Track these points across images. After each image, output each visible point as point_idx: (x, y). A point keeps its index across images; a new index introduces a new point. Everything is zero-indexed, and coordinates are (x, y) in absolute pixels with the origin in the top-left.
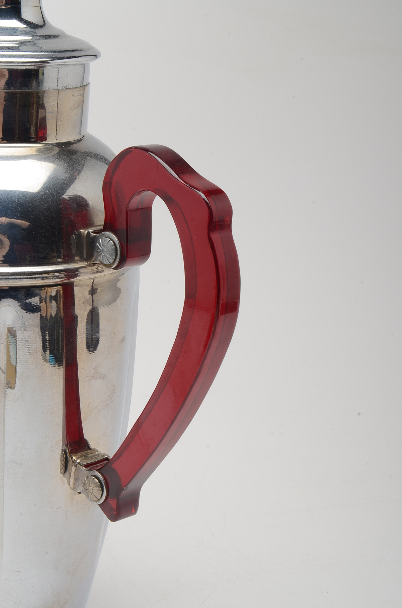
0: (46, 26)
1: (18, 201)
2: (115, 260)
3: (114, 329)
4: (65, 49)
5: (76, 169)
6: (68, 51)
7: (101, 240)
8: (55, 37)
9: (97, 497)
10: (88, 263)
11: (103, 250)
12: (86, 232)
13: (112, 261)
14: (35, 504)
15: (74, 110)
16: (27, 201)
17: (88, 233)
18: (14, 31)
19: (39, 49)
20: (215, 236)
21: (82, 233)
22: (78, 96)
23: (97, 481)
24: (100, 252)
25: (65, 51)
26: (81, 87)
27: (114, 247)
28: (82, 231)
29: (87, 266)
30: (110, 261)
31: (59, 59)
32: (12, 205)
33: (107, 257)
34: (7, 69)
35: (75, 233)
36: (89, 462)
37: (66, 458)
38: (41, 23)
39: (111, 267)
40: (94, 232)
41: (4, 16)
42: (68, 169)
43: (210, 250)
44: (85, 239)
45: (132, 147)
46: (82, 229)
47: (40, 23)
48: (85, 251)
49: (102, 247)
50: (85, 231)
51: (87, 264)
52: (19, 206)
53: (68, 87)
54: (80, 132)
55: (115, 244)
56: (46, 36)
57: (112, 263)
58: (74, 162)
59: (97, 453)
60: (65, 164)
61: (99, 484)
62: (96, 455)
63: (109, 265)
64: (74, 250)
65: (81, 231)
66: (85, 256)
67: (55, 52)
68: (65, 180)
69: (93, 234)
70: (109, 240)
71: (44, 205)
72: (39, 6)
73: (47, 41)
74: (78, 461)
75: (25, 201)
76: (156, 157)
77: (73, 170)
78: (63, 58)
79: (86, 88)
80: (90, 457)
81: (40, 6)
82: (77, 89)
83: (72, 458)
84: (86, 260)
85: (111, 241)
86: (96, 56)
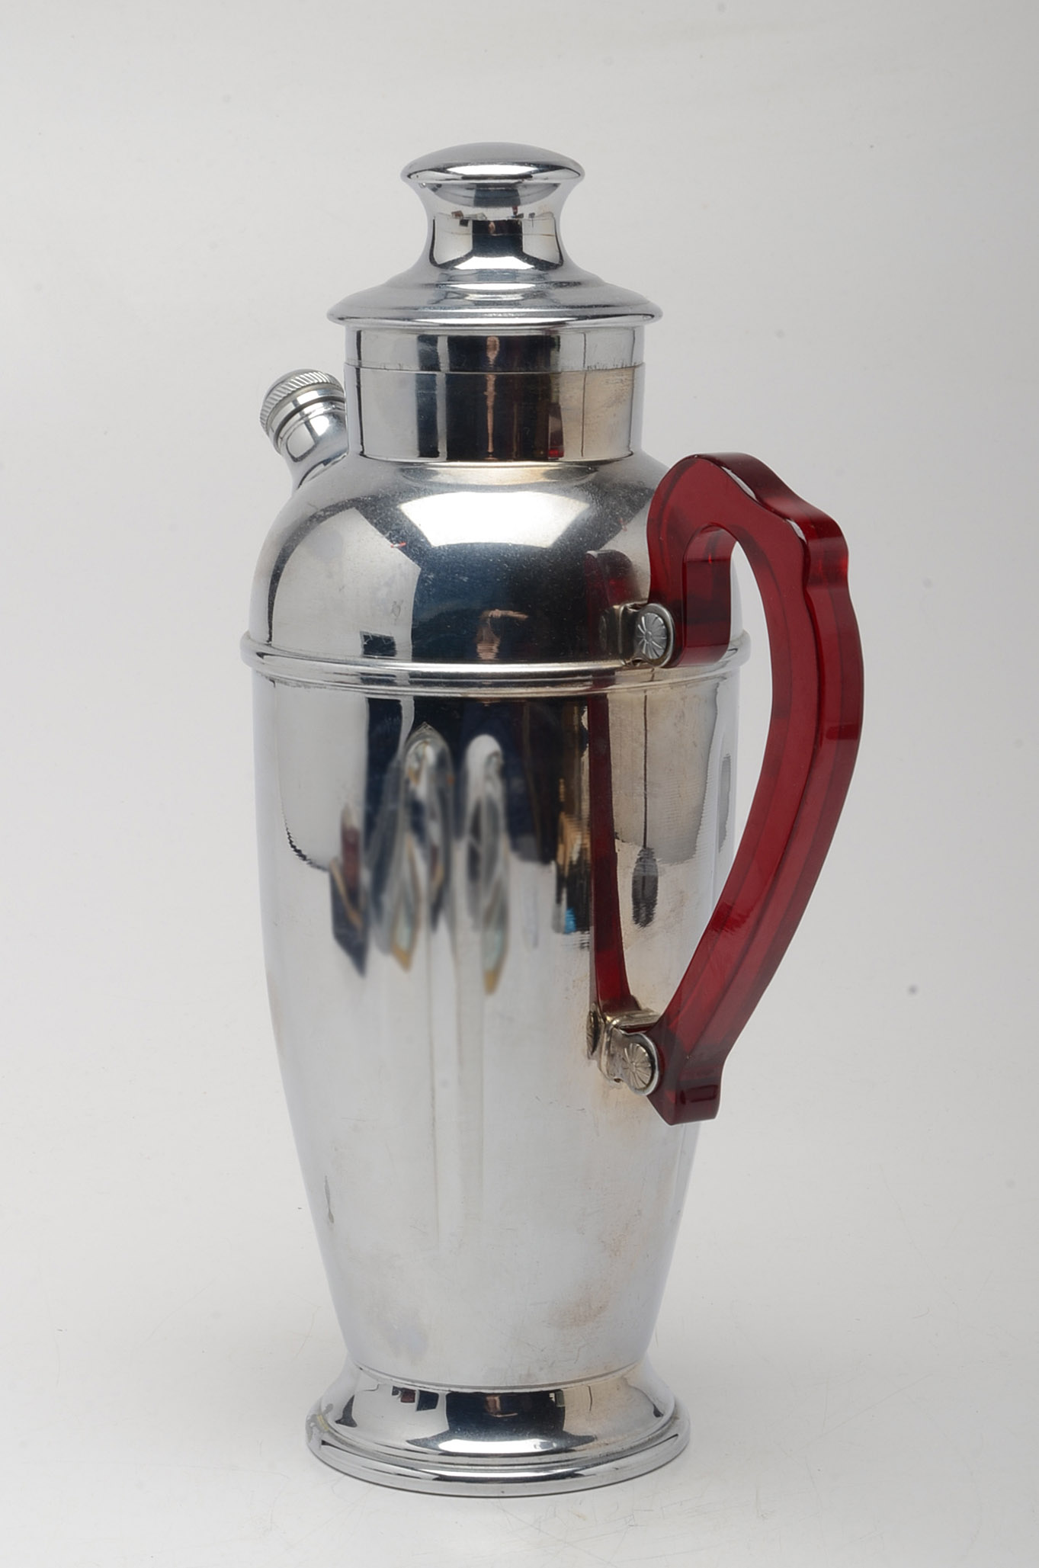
0: (563, 267)
1: (504, 554)
2: (666, 650)
3: (679, 787)
4: (591, 303)
5: (608, 504)
6: (596, 306)
7: (643, 619)
8: (577, 284)
9: (644, 1080)
10: (625, 662)
11: (647, 634)
12: (622, 608)
13: (660, 653)
14: (537, 1098)
15: (609, 407)
16: (521, 554)
17: (625, 609)
18: (512, 276)
19: (552, 304)
20: (817, 594)
21: (616, 611)
22: (617, 383)
23: (644, 1051)
24: (642, 638)
25: (590, 307)
26: (622, 368)
27: (664, 627)
28: (616, 607)
29: (624, 668)
30: (658, 653)
31: (582, 319)
32: (494, 561)
33: (655, 648)
34: (497, 336)
35: (606, 613)
36: (633, 1023)
37: (596, 1023)
38: (556, 261)
39: (661, 663)
40: (634, 607)
41: (490, 251)
42: (594, 503)
43: (807, 615)
44: (620, 620)
45: (693, 456)
46: (615, 604)
47: (555, 259)
48: (620, 641)
49: (645, 629)
50: (620, 608)
51: (623, 663)
52: (506, 562)
53: (598, 368)
54: (628, 446)
55: (665, 623)
56: (561, 283)
57: (662, 656)
58: (606, 493)
59: (651, 1014)
60: (590, 496)
61: (647, 1055)
62: (650, 1016)
63: (657, 660)
64: (603, 640)
65: (614, 609)
66: (621, 651)
67: (572, 307)
68: (588, 520)
69: (632, 610)
70: (656, 616)
71: (548, 561)
72: (554, 234)
73: (562, 290)
74: (614, 1023)
75: (516, 554)
76: (729, 472)
77: (602, 505)
78: (586, 318)
79: (636, 369)
80: (637, 1018)
81: (556, 233)
82: (615, 372)
83: (605, 1020)
84: (624, 657)
85: (660, 619)
86: (652, 316)
